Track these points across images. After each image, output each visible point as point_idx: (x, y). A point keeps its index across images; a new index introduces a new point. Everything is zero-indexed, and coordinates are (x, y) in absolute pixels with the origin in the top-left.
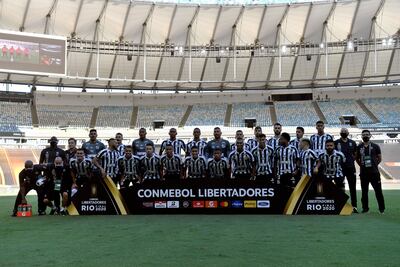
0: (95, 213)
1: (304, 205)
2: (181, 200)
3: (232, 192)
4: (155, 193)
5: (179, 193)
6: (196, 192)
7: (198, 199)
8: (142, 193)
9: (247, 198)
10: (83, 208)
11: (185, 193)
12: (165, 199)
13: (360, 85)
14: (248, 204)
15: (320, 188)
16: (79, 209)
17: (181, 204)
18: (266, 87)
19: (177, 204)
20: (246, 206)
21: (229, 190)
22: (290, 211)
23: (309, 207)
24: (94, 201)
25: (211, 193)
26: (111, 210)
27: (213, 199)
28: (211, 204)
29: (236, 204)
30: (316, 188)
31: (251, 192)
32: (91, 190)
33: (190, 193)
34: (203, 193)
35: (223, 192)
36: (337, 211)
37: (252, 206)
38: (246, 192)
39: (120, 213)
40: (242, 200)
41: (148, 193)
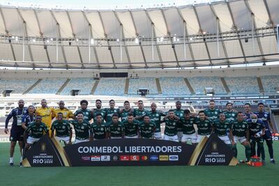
0: (44, 165)
1: (204, 158)
2: (112, 154)
3: (150, 149)
4: (91, 149)
5: (110, 149)
6: (123, 149)
7: (124, 154)
8: (81, 150)
9: (161, 153)
10: (34, 161)
11: (115, 150)
12: (99, 154)
13: (163, 68)
14: (163, 158)
15: (215, 146)
16: (31, 162)
17: (111, 158)
18: (99, 68)
19: (108, 158)
20: (160, 159)
21: (148, 147)
22: (193, 163)
23: (207, 160)
24: (43, 155)
25: (134, 149)
26: (57, 163)
27: (136, 154)
28: (135, 158)
29: (154, 158)
30: (212, 147)
31: (164, 149)
32: (41, 147)
33: (119, 150)
34: (128, 150)
35: (143, 149)
36: (227, 163)
37: (165, 159)
38: (161, 149)
39: (64, 165)
40: (158, 155)
41: (86, 150)
